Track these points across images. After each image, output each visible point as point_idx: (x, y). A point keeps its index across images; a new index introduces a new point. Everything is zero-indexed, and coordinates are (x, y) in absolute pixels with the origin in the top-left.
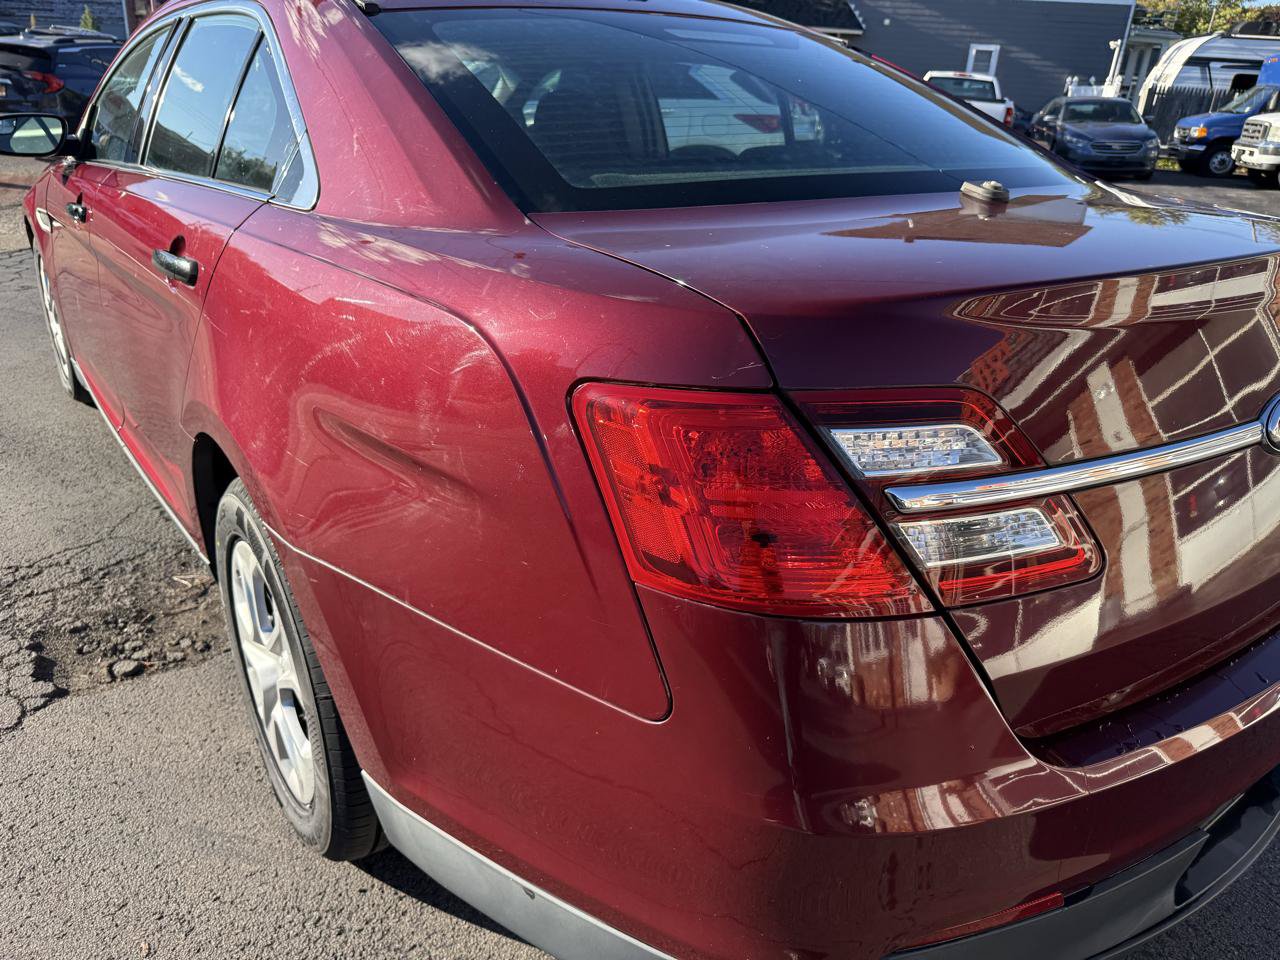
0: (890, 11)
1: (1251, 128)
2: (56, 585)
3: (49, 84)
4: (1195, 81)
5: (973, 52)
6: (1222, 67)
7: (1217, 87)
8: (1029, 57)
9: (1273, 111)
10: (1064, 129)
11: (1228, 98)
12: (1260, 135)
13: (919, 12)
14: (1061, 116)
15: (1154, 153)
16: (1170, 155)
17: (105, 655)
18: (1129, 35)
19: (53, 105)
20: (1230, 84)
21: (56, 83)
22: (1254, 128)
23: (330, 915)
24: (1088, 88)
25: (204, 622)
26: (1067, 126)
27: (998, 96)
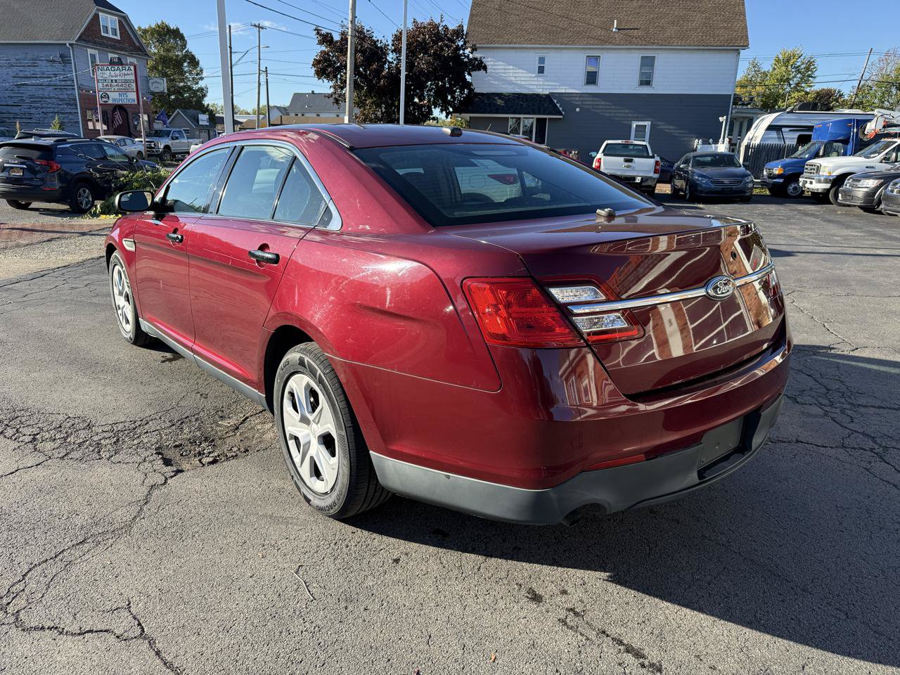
0: (579, 103)
1: (809, 167)
2: (158, 428)
3: (51, 167)
4: (774, 139)
5: (634, 126)
6: (790, 131)
7: (788, 142)
8: (669, 128)
9: (823, 156)
10: (693, 172)
11: (796, 149)
12: (815, 172)
13: (598, 103)
14: (690, 164)
15: (750, 185)
16: (762, 185)
17: (195, 456)
18: (732, 113)
19: (53, 180)
20: (796, 140)
21: (55, 166)
22: (811, 167)
23: (341, 542)
24: (709, 146)
25: (241, 440)
26: (695, 170)
27: (651, 154)
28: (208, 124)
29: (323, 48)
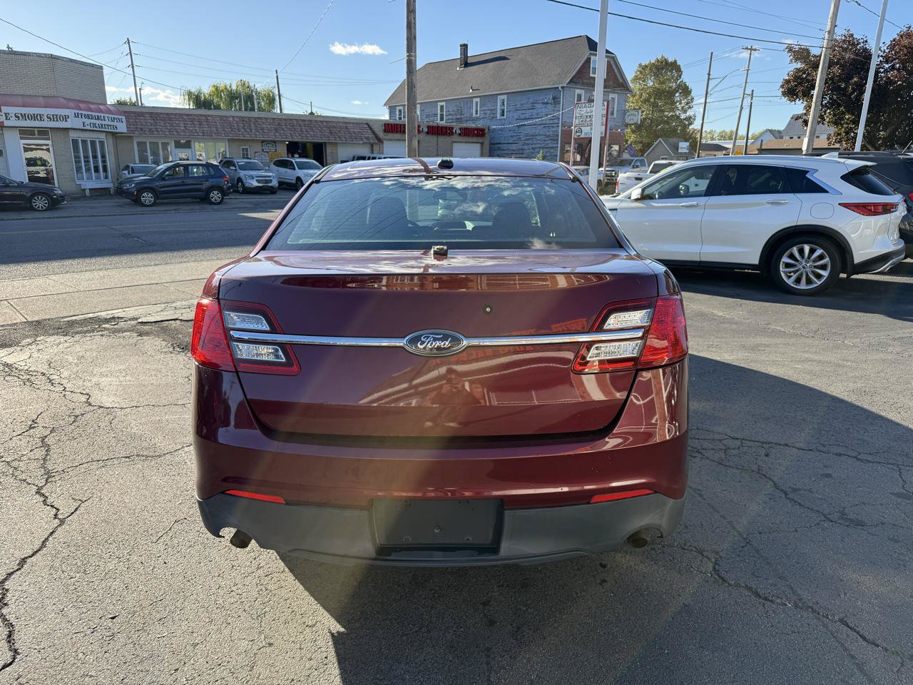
28: (687, 151)
29: (799, 65)
